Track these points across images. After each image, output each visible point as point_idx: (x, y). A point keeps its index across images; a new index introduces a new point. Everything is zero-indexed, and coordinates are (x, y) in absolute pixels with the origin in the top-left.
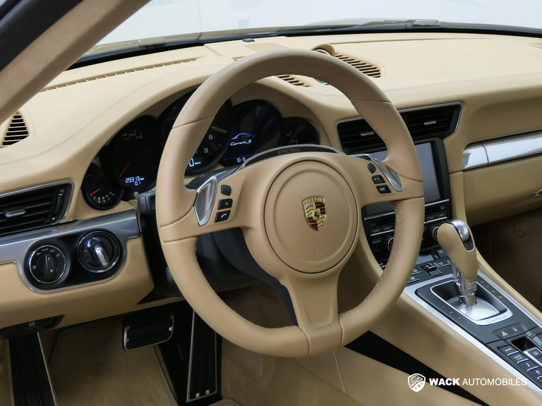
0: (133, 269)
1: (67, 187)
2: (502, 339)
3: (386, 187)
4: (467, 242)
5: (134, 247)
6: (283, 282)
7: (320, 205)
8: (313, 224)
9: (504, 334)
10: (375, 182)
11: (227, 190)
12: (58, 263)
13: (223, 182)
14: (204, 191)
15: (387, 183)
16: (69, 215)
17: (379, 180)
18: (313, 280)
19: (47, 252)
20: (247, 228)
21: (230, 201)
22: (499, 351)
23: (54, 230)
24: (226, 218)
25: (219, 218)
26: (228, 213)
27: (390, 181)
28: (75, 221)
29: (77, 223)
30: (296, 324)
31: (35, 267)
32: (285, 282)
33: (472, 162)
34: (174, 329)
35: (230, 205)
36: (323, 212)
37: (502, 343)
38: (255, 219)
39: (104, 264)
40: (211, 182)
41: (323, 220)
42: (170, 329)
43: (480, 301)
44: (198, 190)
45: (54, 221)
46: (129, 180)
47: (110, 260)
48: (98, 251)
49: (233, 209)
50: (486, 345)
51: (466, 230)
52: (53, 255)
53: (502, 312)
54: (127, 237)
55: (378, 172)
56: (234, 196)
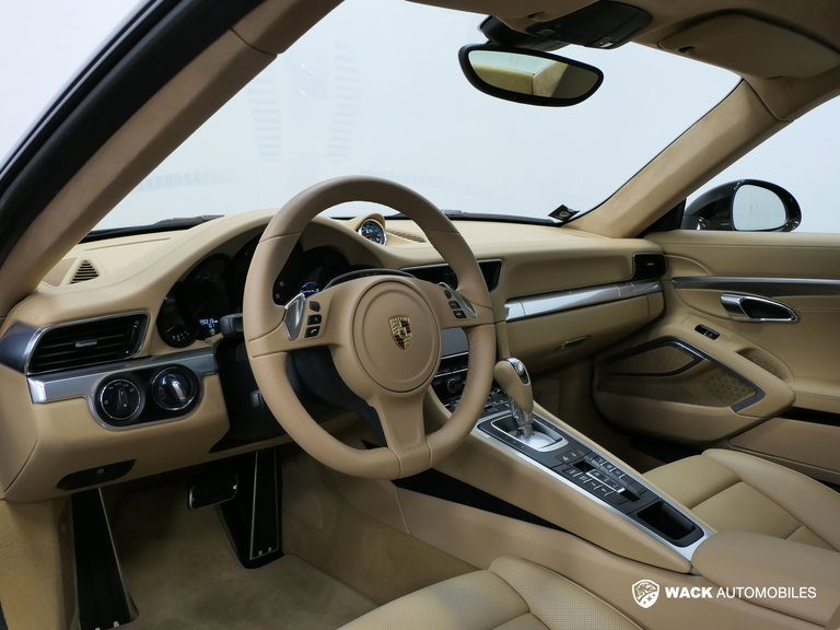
0: (211, 406)
1: (142, 318)
2: (564, 463)
3: (462, 312)
4: (523, 376)
5: (212, 385)
6: (371, 403)
7: (405, 324)
8: (400, 341)
9: (565, 459)
10: (452, 307)
11: (315, 306)
12: (132, 398)
13: (311, 298)
14: (292, 308)
15: (462, 309)
16: (143, 349)
17: (455, 305)
18: (401, 400)
19: (121, 386)
20: (336, 346)
21: (319, 317)
22: (564, 474)
23: (127, 364)
24: (315, 334)
25: (309, 334)
26: (318, 328)
27: (465, 308)
28: (150, 356)
29: (152, 359)
30: (386, 446)
31: (107, 402)
32: (374, 403)
33: (511, 315)
34: (238, 488)
35: (319, 321)
36: (408, 332)
37: (565, 467)
38: (344, 335)
39: (182, 398)
40: (300, 298)
41: (408, 339)
42: (235, 487)
43: (537, 433)
44: (286, 307)
45: (128, 355)
46: (204, 322)
47: (188, 395)
48: (176, 385)
49: (322, 325)
50: (551, 469)
51: (521, 367)
52: (127, 390)
53: (558, 441)
54: (204, 375)
55: (453, 299)
56: (323, 312)
